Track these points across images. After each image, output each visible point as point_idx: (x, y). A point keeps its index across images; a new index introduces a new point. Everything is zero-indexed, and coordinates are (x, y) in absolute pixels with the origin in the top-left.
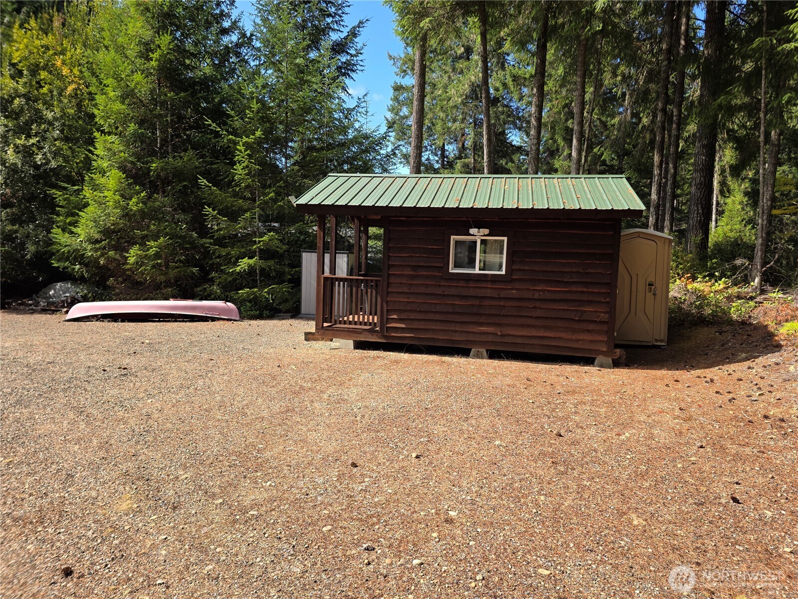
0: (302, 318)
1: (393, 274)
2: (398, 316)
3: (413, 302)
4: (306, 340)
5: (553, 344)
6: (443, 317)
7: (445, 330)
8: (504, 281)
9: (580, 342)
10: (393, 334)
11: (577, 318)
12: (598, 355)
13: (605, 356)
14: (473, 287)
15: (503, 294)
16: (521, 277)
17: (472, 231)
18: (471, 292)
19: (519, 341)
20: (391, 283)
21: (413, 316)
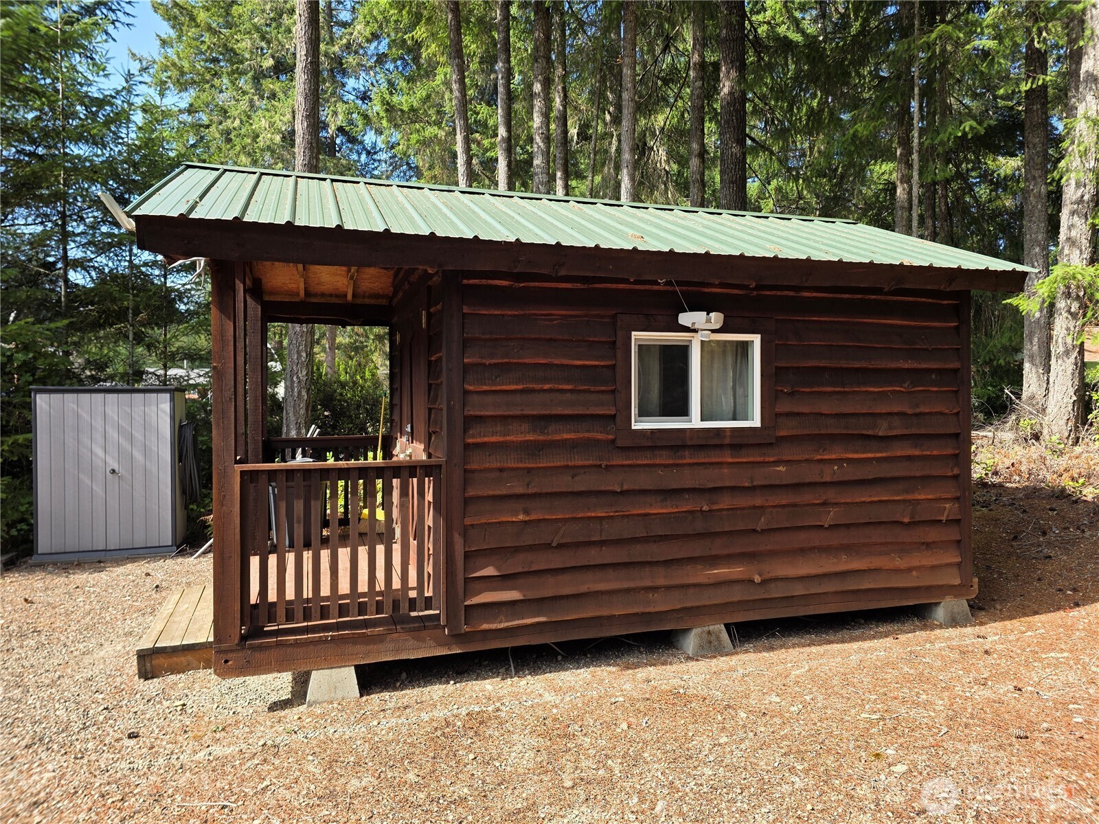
0: (41, 566)
1: (477, 445)
2: (498, 569)
3: (539, 521)
4: (146, 673)
5: (867, 585)
6: (621, 555)
7: (628, 591)
8: (760, 445)
9: (914, 573)
10: (485, 626)
11: (906, 520)
12: (943, 596)
13: (956, 596)
14: (690, 465)
15: (761, 477)
16: (794, 432)
17: (685, 319)
18: (688, 479)
19: (799, 590)
20: (473, 471)
21: (541, 561)
